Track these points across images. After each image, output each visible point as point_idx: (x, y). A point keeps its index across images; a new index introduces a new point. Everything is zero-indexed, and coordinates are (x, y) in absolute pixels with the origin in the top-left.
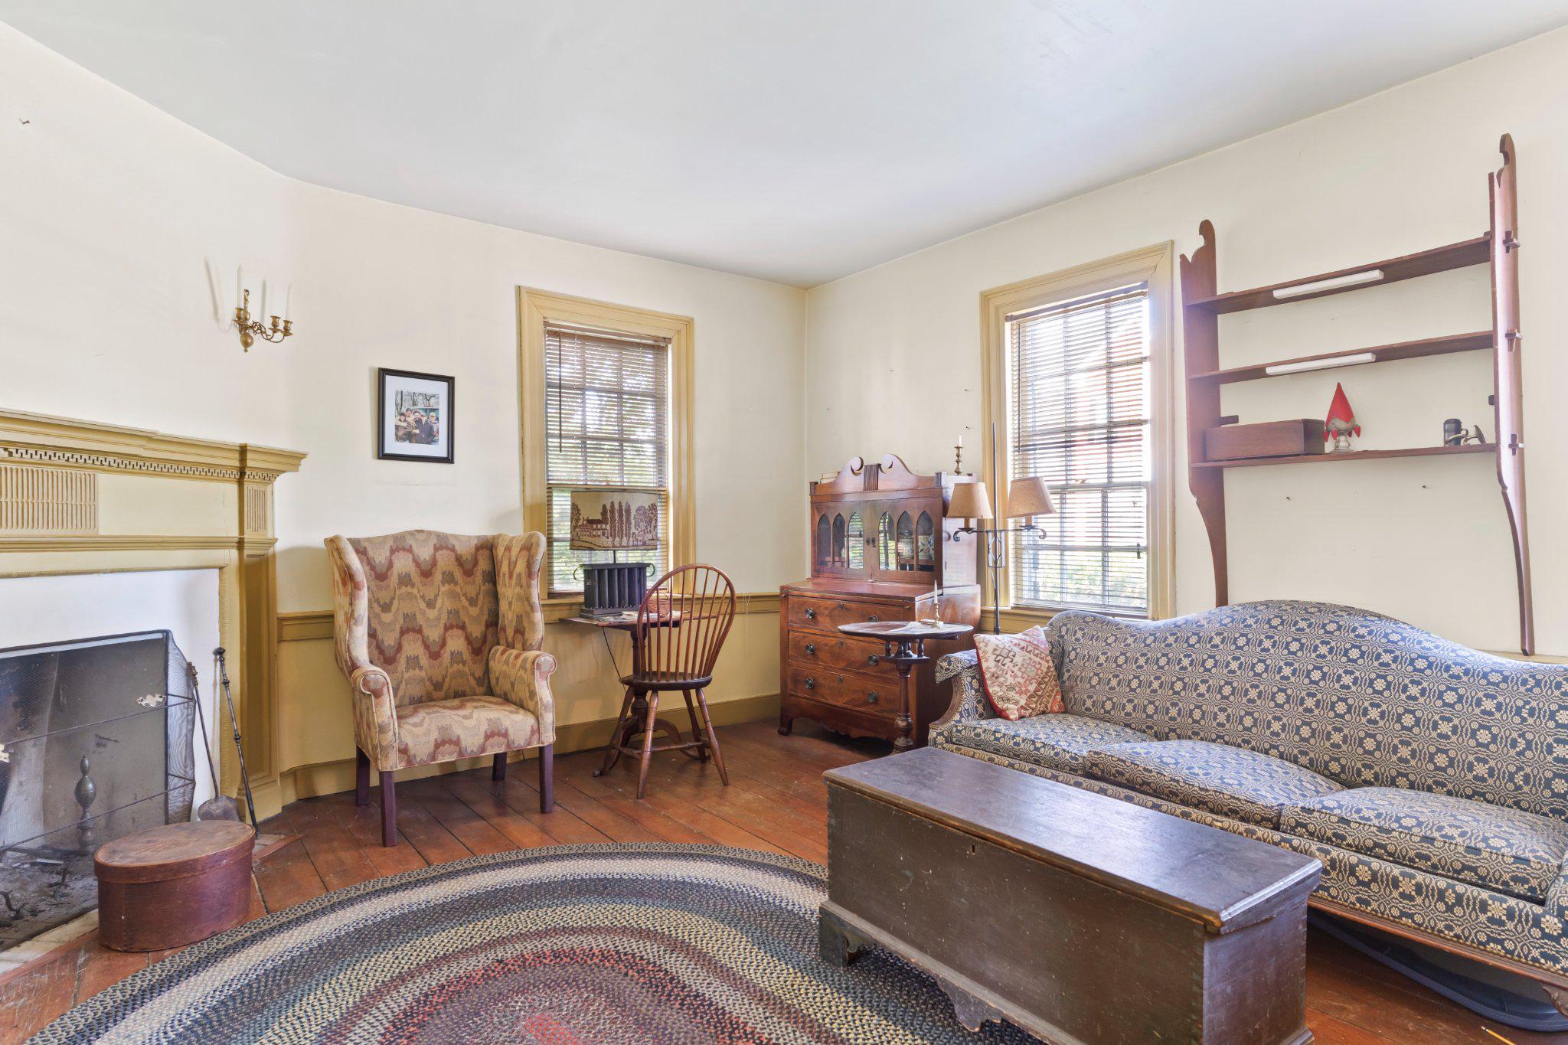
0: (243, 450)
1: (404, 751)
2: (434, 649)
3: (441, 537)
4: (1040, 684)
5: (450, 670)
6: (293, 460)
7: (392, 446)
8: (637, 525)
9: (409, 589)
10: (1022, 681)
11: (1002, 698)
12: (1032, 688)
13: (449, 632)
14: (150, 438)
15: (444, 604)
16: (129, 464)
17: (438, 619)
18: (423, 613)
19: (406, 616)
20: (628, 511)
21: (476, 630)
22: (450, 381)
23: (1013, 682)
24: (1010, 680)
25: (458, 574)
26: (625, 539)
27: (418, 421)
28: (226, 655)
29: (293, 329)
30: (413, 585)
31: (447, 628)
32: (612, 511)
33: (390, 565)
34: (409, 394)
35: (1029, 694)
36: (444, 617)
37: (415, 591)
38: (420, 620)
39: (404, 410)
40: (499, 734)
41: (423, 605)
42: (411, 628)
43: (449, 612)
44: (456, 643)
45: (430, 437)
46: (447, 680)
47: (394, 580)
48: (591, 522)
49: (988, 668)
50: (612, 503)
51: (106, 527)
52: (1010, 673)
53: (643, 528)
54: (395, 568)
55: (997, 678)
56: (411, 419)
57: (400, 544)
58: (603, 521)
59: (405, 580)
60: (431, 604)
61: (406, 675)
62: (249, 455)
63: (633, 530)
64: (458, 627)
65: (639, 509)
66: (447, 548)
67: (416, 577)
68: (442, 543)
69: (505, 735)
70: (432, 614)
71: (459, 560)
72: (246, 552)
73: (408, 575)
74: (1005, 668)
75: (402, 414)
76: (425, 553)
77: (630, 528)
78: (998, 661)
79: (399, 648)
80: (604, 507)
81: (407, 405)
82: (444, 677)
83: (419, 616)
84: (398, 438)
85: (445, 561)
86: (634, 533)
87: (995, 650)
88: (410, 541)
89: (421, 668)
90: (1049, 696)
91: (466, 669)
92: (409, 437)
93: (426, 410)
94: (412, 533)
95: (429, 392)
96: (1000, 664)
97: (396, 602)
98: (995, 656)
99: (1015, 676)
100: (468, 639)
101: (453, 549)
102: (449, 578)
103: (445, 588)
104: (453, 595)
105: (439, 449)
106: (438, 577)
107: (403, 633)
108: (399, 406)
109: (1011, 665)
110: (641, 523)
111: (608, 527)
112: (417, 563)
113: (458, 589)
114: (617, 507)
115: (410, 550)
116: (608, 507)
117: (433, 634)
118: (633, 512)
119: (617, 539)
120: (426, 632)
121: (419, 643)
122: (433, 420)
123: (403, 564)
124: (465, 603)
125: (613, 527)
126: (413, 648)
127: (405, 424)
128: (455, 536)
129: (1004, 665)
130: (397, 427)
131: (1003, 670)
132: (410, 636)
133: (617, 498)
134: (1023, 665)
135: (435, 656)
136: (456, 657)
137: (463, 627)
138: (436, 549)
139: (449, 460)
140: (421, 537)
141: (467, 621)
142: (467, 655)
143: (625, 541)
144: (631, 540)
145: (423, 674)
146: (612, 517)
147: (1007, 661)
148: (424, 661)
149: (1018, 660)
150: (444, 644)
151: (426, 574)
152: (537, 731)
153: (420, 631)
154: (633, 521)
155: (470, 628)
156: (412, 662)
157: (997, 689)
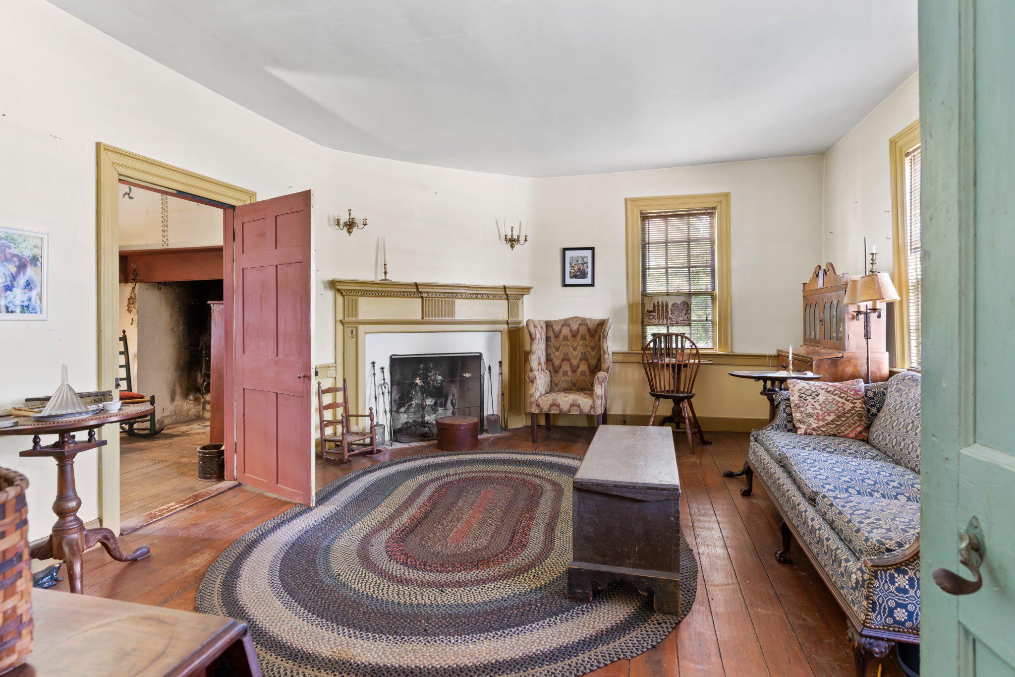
0: (505, 288)
1: (538, 406)
2: (574, 368)
3: (584, 320)
4: (839, 417)
5: (580, 379)
6: (527, 290)
7: (569, 281)
8: (672, 313)
9: (567, 342)
10: (821, 412)
11: (799, 421)
12: (829, 418)
13: (581, 362)
14: (469, 287)
15: (580, 349)
16: (463, 296)
17: (577, 355)
18: (572, 353)
19: (564, 353)
20: (667, 306)
21: (593, 362)
22: (592, 249)
23: (812, 412)
24: (809, 410)
25: (588, 336)
26: (665, 320)
27: (579, 269)
28: (503, 364)
29: (528, 239)
30: (568, 341)
31: (580, 360)
32: (658, 306)
33: (560, 332)
34: (575, 258)
35: (826, 422)
36: (580, 354)
37: (569, 343)
38: (570, 356)
39: (573, 265)
40: (576, 406)
41: (572, 349)
42: (566, 359)
43: (582, 353)
44: (584, 367)
45: (583, 275)
46: (578, 382)
47: (561, 337)
48: (649, 312)
49: (793, 400)
50: (658, 302)
51: (458, 317)
52: (810, 405)
53: (676, 314)
54: (562, 332)
55: (798, 407)
56: (576, 268)
57: (566, 323)
58: (654, 311)
59: (566, 338)
60: (575, 349)
61: (562, 379)
62: (507, 290)
63: (670, 315)
64: (585, 360)
65: (674, 304)
66: (585, 325)
67: (570, 337)
68: (583, 322)
69: (579, 406)
70: (575, 353)
71: (589, 330)
72: (510, 326)
73: (567, 336)
74: (807, 402)
75: (572, 267)
76: (575, 327)
77: (668, 315)
78: (801, 397)
79: (560, 367)
80: (654, 304)
81: (574, 263)
82: (577, 381)
83: (570, 354)
84: (571, 277)
85: (583, 330)
86: (670, 317)
87: (800, 390)
88: (570, 322)
89: (568, 376)
90: (850, 427)
91: (587, 379)
92: (575, 276)
93: (582, 264)
94: (572, 318)
95: (584, 255)
96: (802, 399)
97: (561, 347)
98: (799, 394)
99: (815, 408)
100: (589, 366)
101: (587, 325)
102: (583, 338)
103: (581, 343)
104: (584, 346)
105: (588, 281)
106: (579, 337)
107: (563, 360)
108: (571, 264)
109: (812, 401)
110: (675, 312)
111: (656, 314)
112: (571, 331)
113: (587, 343)
114: (660, 303)
115: (569, 325)
116: (656, 304)
117: (575, 362)
118: (670, 306)
119: (661, 320)
120: (572, 361)
121: (568, 366)
122: (585, 268)
123: (566, 331)
124: (589, 349)
125: (658, 315)
126: (566, 367)
127: (573, 271)
128: (590, 320)
129: (806, 400)
130: (570, 272)
131: (804, 404)
132: (565, 362)
133: (660, 299)
134: (824, 402)
135: (574, 371)
136: (583, 373)
137: (587, 360)
138: (580, 325)
139: (592, 285)
140: (577, 319)
141: (589, 357)
142: (587, 373)
143: (665, 322)
144: (669, 320)
145: (568, 379)
146: (658, 309)
147: (809, 398)
148: (570, 373)
149: (821, 398)
150: (578, 367)
151: (574, 335)
152: (592, 407)
153: (569, 360)
154: (670, 311)
155: (590, 361)
156: (565, 373)
157: (798, 415)
